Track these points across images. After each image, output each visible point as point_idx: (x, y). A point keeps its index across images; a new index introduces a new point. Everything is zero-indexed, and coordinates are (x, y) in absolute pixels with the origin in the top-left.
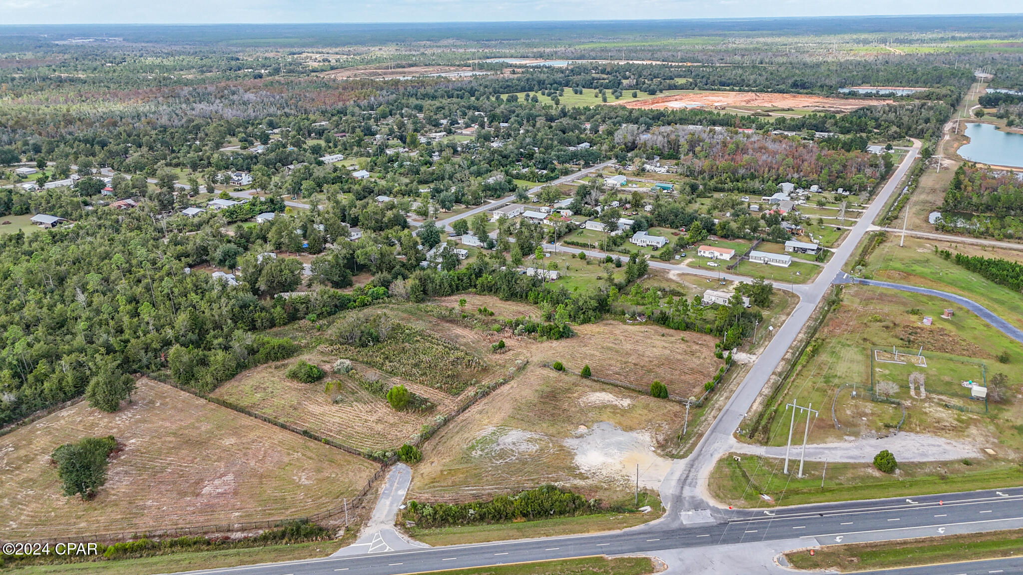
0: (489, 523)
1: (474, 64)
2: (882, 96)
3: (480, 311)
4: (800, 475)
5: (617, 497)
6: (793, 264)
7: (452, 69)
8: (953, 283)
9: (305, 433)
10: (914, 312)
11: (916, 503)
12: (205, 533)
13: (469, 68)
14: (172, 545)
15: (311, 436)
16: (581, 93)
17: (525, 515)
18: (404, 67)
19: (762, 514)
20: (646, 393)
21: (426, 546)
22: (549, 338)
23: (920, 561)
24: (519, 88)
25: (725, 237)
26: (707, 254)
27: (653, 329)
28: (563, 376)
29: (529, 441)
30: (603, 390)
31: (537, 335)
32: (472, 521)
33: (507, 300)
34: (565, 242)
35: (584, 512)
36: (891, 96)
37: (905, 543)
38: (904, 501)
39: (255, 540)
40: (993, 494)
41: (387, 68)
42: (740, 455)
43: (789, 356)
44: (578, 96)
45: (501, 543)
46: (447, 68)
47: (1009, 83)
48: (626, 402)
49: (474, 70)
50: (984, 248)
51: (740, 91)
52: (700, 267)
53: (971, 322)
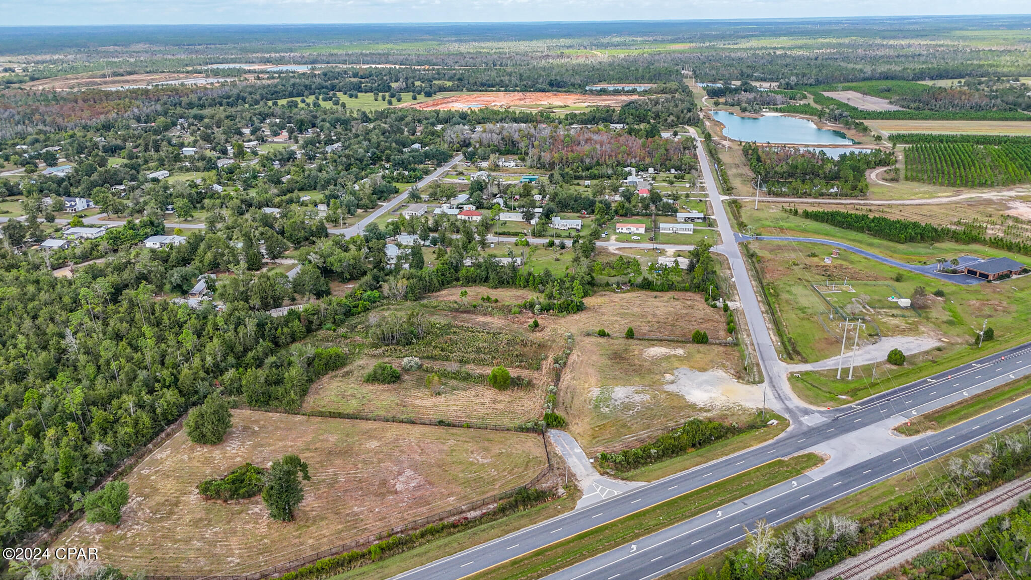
0: (671, 458)
1: (206, 71)
2: (627, 92)
3: (483, 299)
4: (850, 378)
5: (745, 419)
6: (694, 231)
7: (181, 76)
8: (816, 232)
9: (441, 423)
10: (814, 255)
11: (934, 381)
12: (441, 519)
13: (201, 75)
14: (423, 535)
15: (449, 425)
16: (357, 97)
17: (694, 446)
18: (123, 75)
19: (851, 408)
20: (690, 342)
21: (644, 483)
22: (569, 313)
23: (971, 415)
24: (287, 93)
25: (625, 215)
26: (624, 231)
27: (642, 294)
28: (612, 341)
29: (637, 392)
30: (653, 345)
31: (556, 311)
32: (659, 458)
33: (496, 288)
34: (496, 233)
35: (734, 434)
36: (633, 92)
37: (953, 406)
38: (926, 381)
39: (495, 513)
40: (970, 366)
41: (104, 76)
42: (797, 373)
43: (759, 299)
44: (354, 99)
45: (698, 468)
46: (176, 75)
47: (710, 78)
48: (680, 351)
49: (207, 76)
50: (812, 204)
51: (506, 91)
52: (627, 241)
53: (854, 257)
